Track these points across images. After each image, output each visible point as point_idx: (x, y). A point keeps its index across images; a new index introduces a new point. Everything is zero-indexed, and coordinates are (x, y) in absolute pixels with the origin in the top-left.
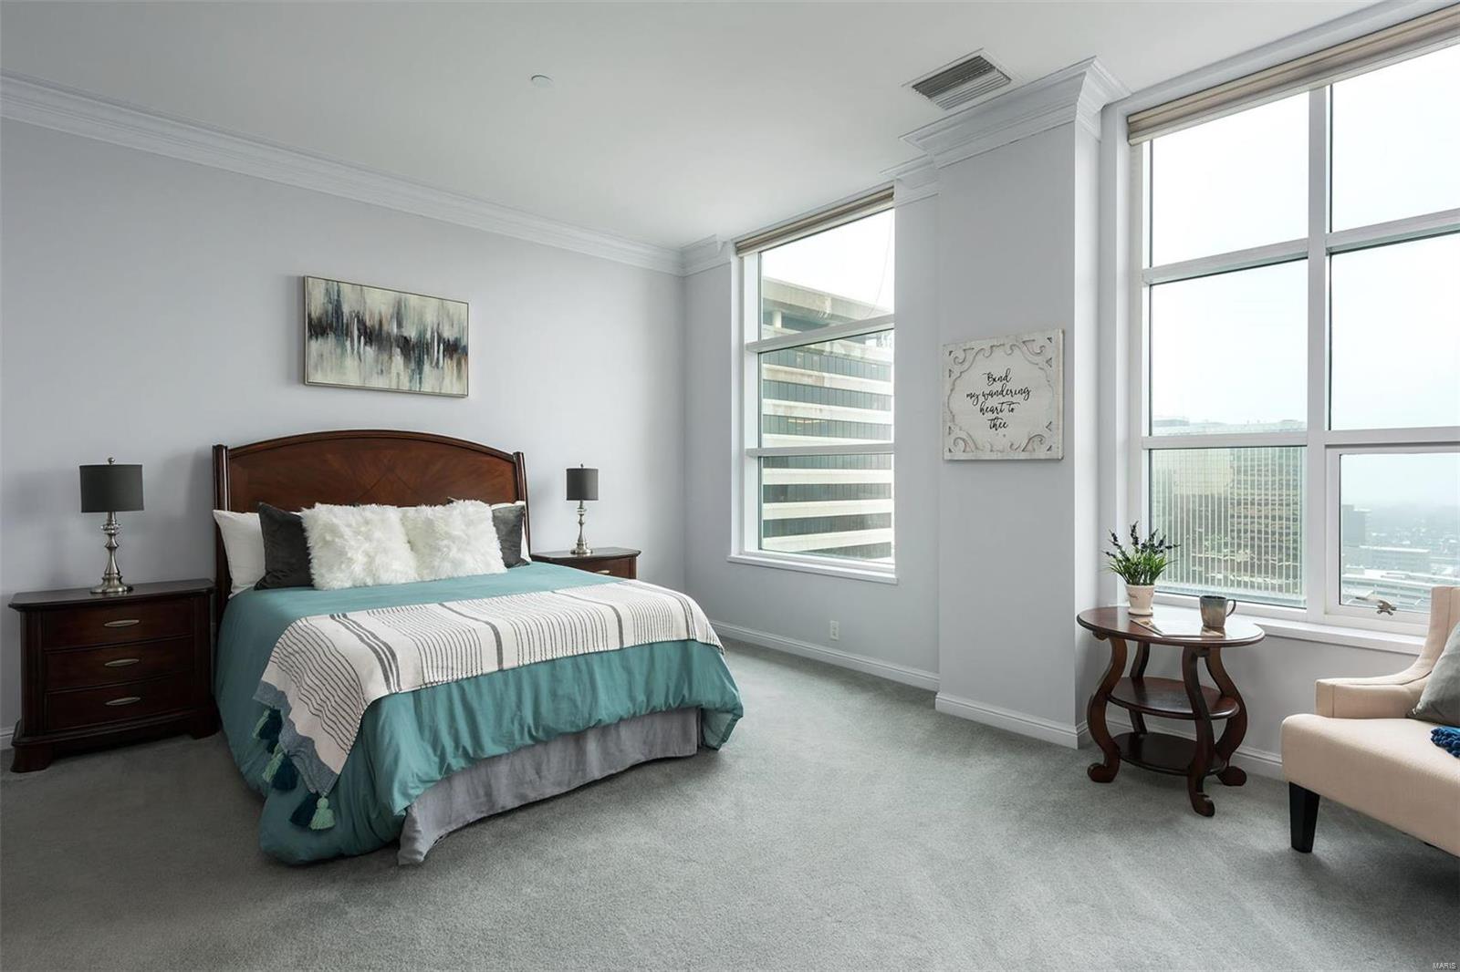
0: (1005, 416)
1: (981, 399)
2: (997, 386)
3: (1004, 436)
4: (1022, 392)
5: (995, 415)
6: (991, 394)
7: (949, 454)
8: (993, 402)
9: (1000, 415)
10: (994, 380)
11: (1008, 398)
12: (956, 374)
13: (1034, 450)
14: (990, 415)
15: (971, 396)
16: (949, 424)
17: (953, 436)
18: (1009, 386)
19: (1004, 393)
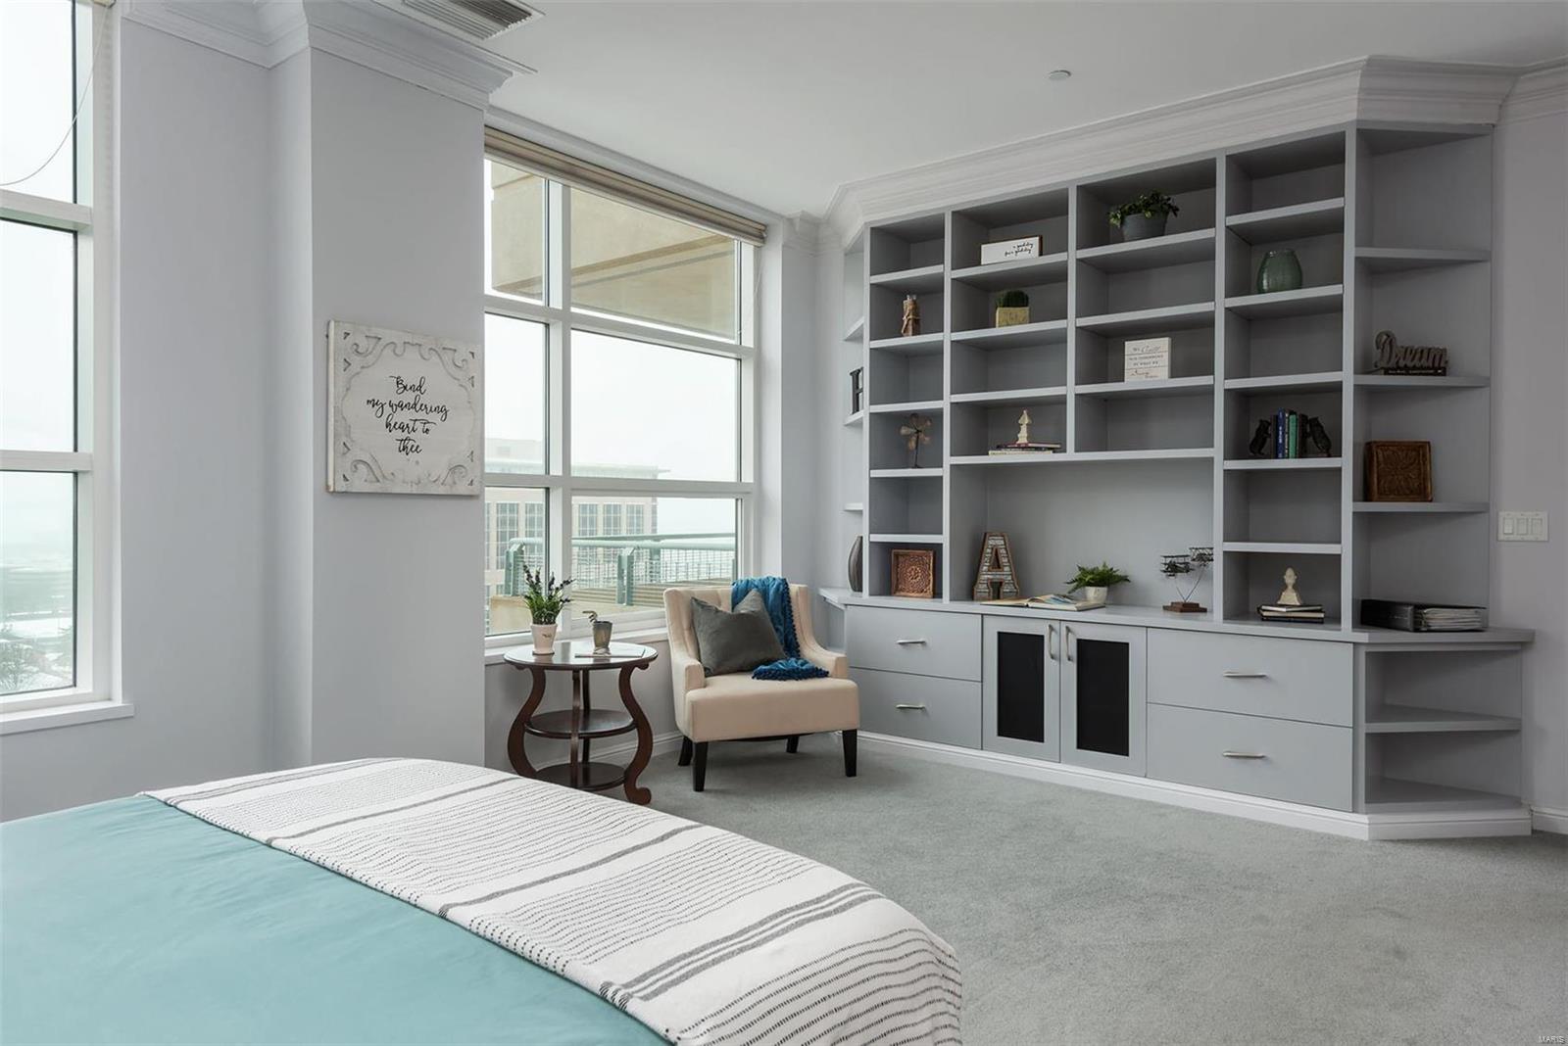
0: (418, 437)
1: (388, 410)
2: (408, 397)
3: (417, 462)
4: (438, 409)
5: (405, 435)
6: (401, 406)
7: (344, 483)
8: (403, 417)
9: (412, 435)
10: (405, 388)
11: (421, 415)
12: (355, 367)
13: (455, 483)
14: (399, 434)
15: (373, 403)
16: (344, 439)
17: (350, 457)
18: (424, 400)
19: (418, 408)
